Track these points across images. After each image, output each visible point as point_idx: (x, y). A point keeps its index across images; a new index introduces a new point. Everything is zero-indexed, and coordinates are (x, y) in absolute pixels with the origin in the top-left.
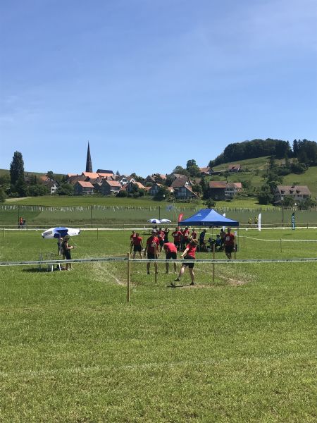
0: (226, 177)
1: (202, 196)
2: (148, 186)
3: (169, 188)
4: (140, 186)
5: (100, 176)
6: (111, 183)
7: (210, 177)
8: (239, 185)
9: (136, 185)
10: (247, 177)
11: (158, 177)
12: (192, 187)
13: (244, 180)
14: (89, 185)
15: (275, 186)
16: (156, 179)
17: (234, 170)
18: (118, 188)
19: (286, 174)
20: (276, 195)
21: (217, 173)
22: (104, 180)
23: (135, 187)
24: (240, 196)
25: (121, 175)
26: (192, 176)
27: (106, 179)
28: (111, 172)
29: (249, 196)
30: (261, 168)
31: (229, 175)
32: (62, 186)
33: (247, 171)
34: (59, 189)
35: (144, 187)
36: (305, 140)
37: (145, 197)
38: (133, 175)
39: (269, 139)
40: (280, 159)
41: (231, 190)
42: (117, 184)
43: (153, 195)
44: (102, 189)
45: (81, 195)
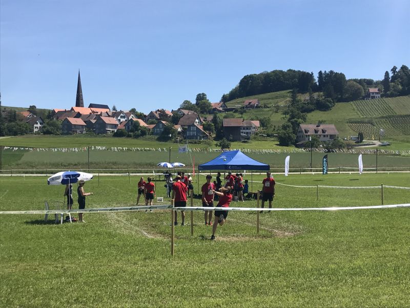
0: (242, 114)
1: (214, 136)
2: (152, 123)
3: (175, 126)
4: (142, 123)
5: (93, 112)
6: (107, 120)
7: (224, 114)
8: (256, 123)
9: (137, 123)
10: (266, 114)
11: (162, 114)
12: (203, 125)
13: (262, 117)
14: (80, 122)
15: (298, 125)
16: (160, 115)
17: (250, 106)
18: (116, 126)
19: (309, 111)
20: (299, 134)
21: (231, 110)
22: (99, 117)
23: (136, 125)
24: (258, 136)
25: (118, 110)
26: (202, 113)
27: (101, 114)
28: (106, 107)
29: (268, 136)
30: (282, 104)
31: (245, 112)
32: (48, 124)
33: (266, 107)
34: (44, 127)
35: (146, 125)
36: (331, 72)
37: (148, 136)
38: (133, 111)
39: (290, 70)
40: (303, 93)
41: (247, 129)
42: (113, 121)
43: (157, 134)
44: (95, 127)
45: (71, 134)
